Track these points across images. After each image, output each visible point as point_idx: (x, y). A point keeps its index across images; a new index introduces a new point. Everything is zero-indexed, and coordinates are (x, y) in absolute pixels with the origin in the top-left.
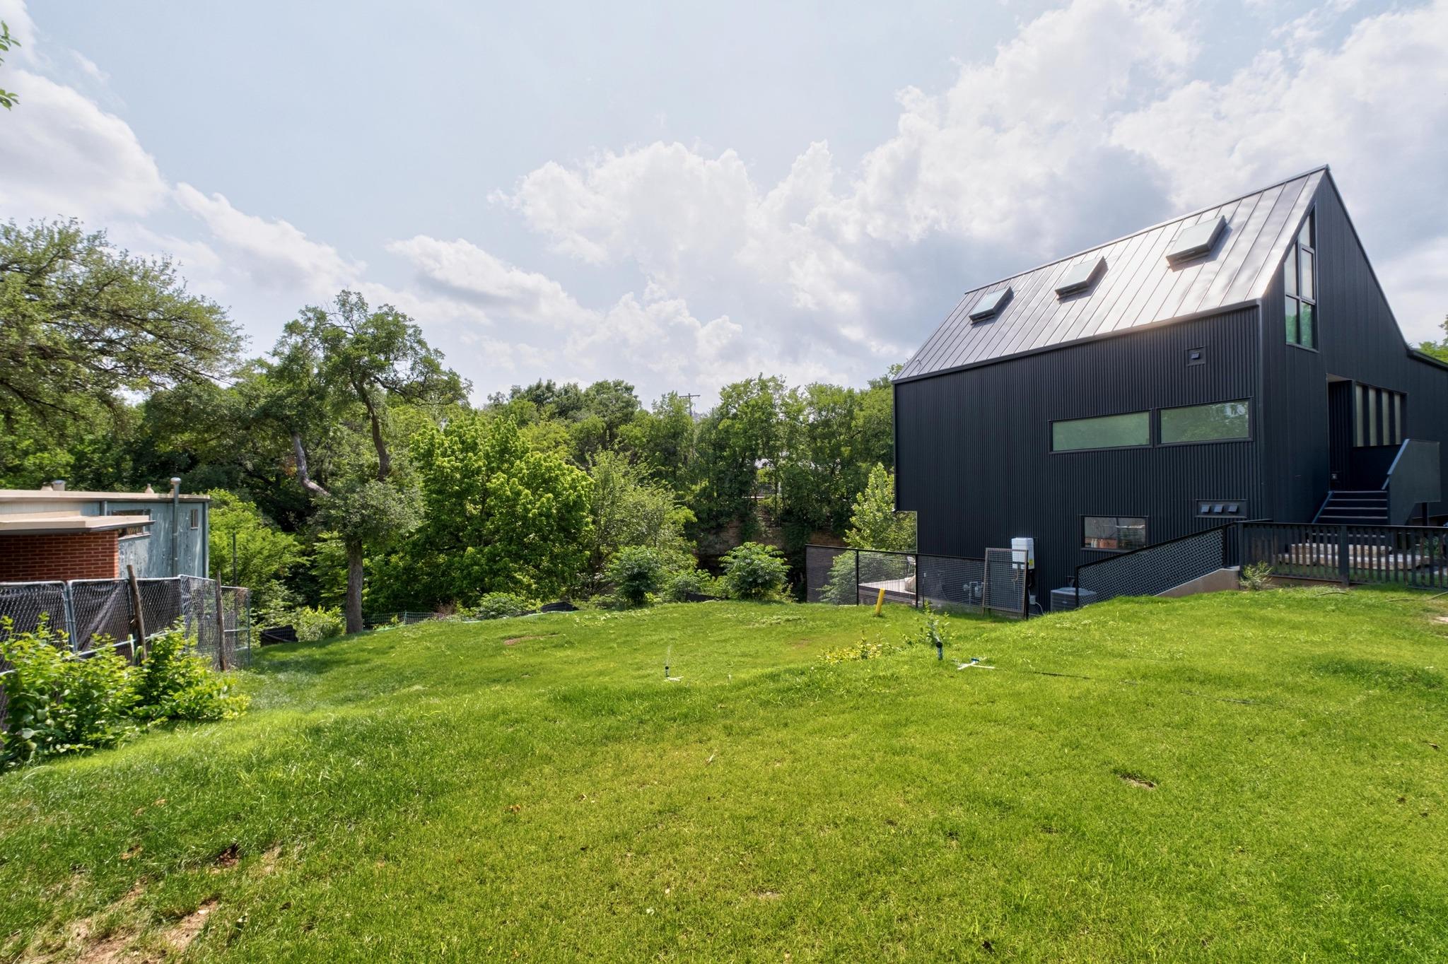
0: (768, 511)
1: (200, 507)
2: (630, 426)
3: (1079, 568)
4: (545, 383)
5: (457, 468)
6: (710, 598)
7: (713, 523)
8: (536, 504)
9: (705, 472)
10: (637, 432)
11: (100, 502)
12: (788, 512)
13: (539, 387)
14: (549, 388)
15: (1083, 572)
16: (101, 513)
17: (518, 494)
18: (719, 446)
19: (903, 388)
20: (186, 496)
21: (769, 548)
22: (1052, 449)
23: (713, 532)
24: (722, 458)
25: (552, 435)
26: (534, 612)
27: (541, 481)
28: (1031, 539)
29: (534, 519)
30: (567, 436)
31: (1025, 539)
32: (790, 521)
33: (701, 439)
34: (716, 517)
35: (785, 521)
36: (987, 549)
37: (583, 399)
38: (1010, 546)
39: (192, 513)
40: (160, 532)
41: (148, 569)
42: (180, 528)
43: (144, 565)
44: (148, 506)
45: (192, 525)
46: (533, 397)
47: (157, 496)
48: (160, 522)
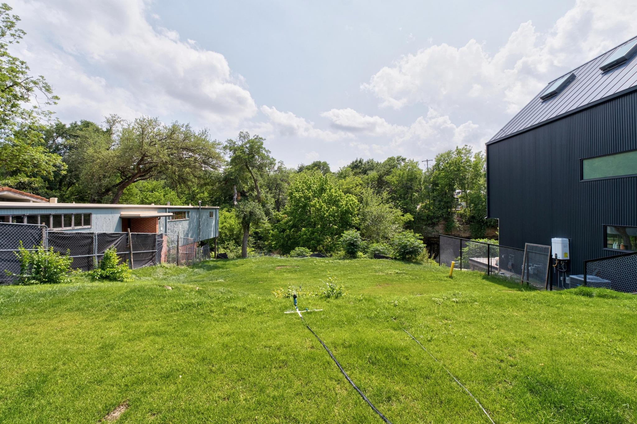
0: (461, 216)
1: (214, 211)
2: (390, 177)
3: (586, 262)
4: (359, 160)
5: (302, 196)
6: (387, 258)
7: (430, 222)
8: (329, 211)
9: (428, 197)
10: (394, 179)
11: (166, 208)
12: (473, 217)
13: (356, 161)
14: (360, 162)
15: (589, 264)
16: (166, 212)
17: (321, 207)
18: (435, 184)
19: (490, 147)
20: (203, 207)
21: (417, 235)
22: (582, 178)
23: (431, 226)
24: (436, 190)
25: (355, 182)
26: (307, 256)
27: (333, 201)
28: (566, 240)
29: (327, 217)
30: (361, 182)
31: (561, 239)
32: (474, 222)
33: (425, 181)
34: (431, 219)
35: (471, 222)
36: (526, 244)
37: (375, 165)
38: (550, 244)
39: (210, 212)
40: (194, 219)
41: (188, 231)
42: (204, 217)
43: (186, 229)
44: (188, 210)
45: (210, 216)
46: (354, 166)
47: (192, 207)
48: (194, 215)
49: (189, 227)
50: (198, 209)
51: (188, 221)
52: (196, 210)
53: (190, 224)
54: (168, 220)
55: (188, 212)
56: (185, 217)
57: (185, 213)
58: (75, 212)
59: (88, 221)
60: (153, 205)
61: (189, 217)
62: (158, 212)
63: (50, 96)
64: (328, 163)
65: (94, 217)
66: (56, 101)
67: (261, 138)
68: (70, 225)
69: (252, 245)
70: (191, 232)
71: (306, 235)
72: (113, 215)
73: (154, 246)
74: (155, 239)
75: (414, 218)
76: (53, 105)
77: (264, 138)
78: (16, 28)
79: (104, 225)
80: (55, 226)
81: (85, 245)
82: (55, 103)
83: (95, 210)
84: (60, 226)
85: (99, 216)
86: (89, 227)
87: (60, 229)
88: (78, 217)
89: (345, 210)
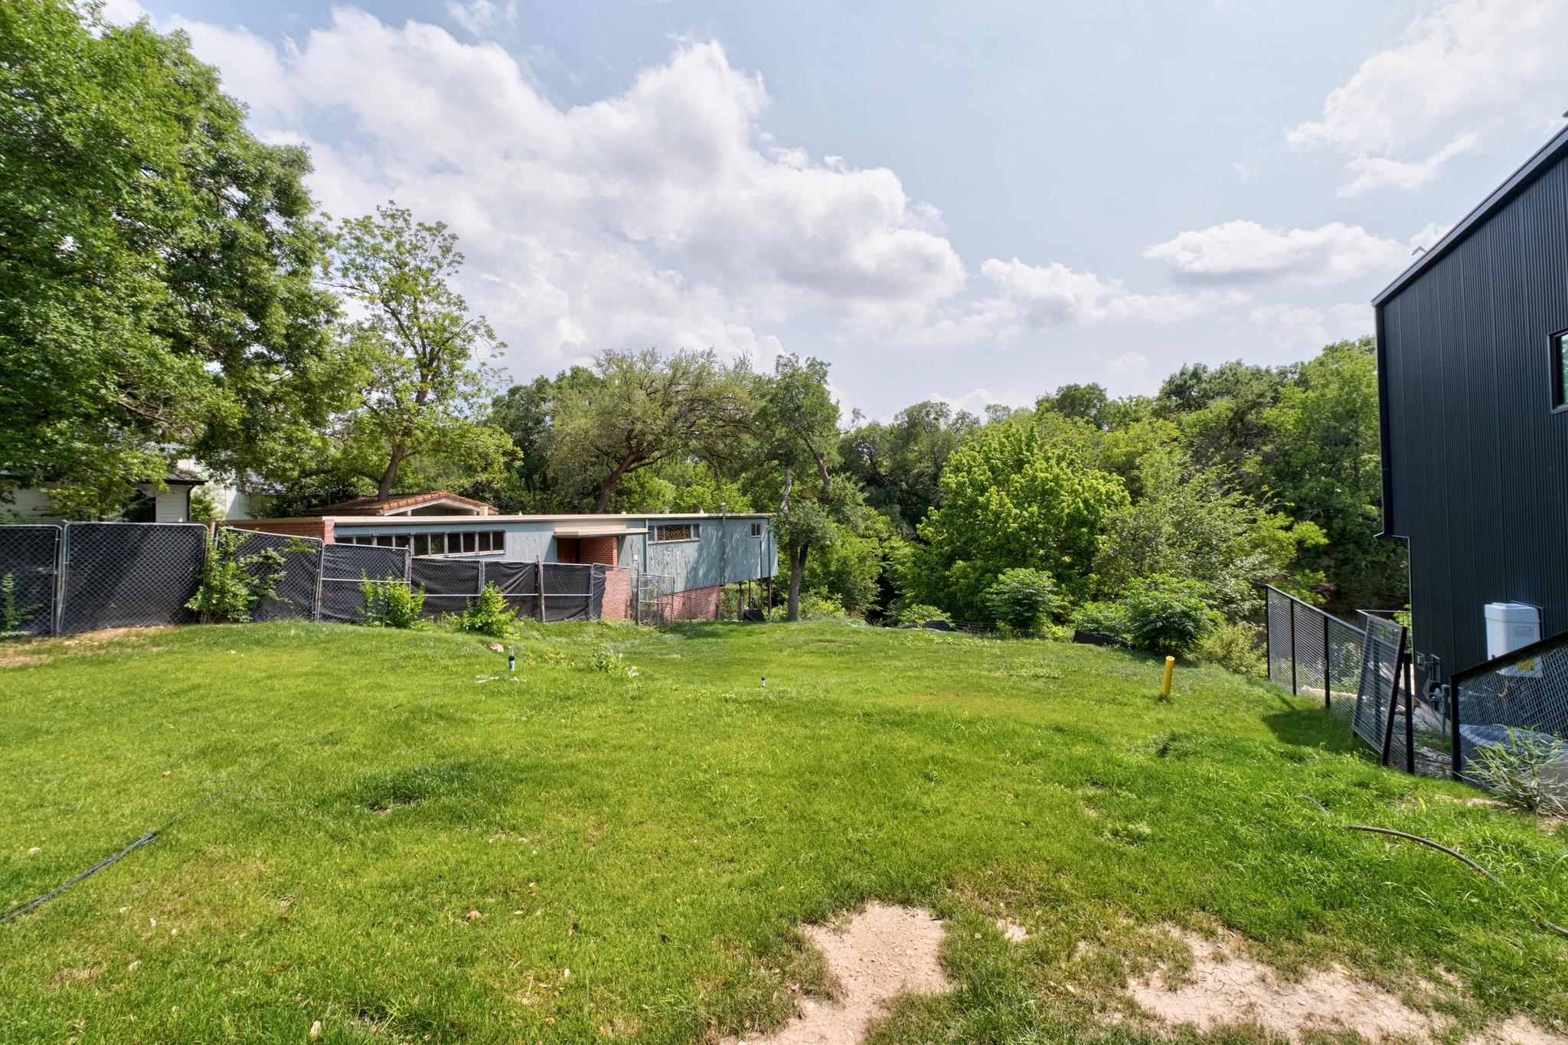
1: (763, 522)
3: (1458, 679)
4: (1191, 368)
6: (1112, 642)
11: (644, 519)
16: (644, 527)
26: (917, 626)
28: (1530, 612)
37: (1243, 379)
39: (753, 526)
40: (712, 539)
41: (697, 562)
42: (736, 536)
43: (692, 560)
44: (696, 522)
45: (753, 534)
46: (1173, 387)
47: (706, 515)
48: (711, 532)
49: (700, 555)
50: (721, 518)
51: (696, 544)
52: (717, 522)
53: (700, 550)
54: (648, 542)
55: (697, 527)
56: (689, 536)
57: (688, 527)
58: (448, 530)
59: (499, 543)
60: (624, 515)
61: (697, 534)
62: (628, 527)
63: (494, 343)
64: (1102, 387)
65: (509, 537)
66: (503, 350)
67: (821, 364)
68: (472, 549)
69: (872, 599)
70: (705, 565)
71: (966, 577)
72: (541, 533)
73: (588, 587)
74: (590, 575)
75: (1326, 535)
76: (500, 358)
77: (826, 362)
78: (453, 253)
79: (527, 550)
80: (451, 550)
81: (467, 580)
82: (502, 354)
83: (511, 526)
84: (459, 551)
85: (517, 534)
86: (501, 552)
87: (458, 555)
88: (484, 536)
89: (1068, 515)
